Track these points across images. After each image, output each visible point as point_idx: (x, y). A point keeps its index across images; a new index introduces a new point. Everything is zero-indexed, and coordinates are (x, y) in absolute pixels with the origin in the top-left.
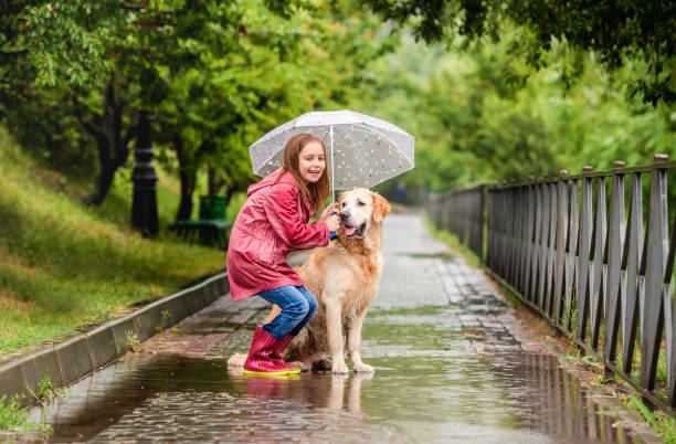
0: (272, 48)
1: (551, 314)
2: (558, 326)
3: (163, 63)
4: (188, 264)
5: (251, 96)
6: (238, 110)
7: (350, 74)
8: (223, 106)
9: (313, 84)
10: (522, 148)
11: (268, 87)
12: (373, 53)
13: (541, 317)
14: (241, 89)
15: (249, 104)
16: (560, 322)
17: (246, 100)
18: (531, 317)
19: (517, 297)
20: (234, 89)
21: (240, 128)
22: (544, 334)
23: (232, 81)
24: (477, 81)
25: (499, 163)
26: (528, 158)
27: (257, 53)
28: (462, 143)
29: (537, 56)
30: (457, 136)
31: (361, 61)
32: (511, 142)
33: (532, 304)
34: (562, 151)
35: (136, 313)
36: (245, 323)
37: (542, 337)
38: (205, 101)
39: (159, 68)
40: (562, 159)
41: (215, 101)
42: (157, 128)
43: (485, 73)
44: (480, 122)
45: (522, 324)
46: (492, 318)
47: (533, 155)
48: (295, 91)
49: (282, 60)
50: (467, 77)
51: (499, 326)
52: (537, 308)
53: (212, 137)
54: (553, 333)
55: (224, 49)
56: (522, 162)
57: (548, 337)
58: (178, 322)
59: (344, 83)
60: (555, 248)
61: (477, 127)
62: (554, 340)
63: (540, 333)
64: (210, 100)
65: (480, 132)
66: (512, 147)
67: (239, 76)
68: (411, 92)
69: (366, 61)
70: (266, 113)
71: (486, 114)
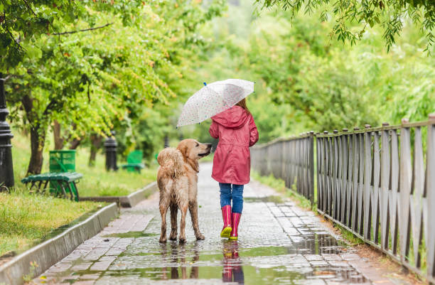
0: (115, 13)
1: (395, 252)
2: (405, 263)
3: (17, 28)
4: (45, 214)
5: (96, 57)
6: (84, 71)
7: (182, 37)
8: (70, 67)
9: (150, 46)
10: (337, 100)
11: (111, 49)
12: (202, 17)
13: (384, 255)
14: (86, 51)
15: (94, 65)
16: (406, 260)
17: (90, 61)
18: (373, 255)
19: (355, 237)
20: (80, 52)
21: (86, 87)
22: (391, 272)
23: (79, 44)
24: (293, 40)
25: (317, 114)
26: (343, 109)
27: (101, 18)
28: (281, 97)
29: (370, 14)
30: (276, 91)
31: (191, 24)
32: (327, 95)
33: (372, 242)
34: (373, 102)
35: (6, 265)
36: (108, 270)
37: (389, 275)
38: (53, 63)
39: (14, 32)
40: (373, 109)
41: (62, 63)
42: (9, 89)
43: (300, 33)
44: (299, 77)
45: (367, 262)
46: (337, 257)
47: (347, 106)
48: (135, 52)
49: (125, 24)
50: (284, 37)
51: (344, 264)
52: (379, 246)
53: (60, 97)
54: (400, 270)
55: (75, 14)
56: (337, 113)
57: (395, 274)
58: (43, 272)
59: (176, 44)
60: (399, 191)
61: (296, 81)
62: (401, 277)
63: (386, 271)
64: (58, 62)
65: (297, 87)
66: (328, 99)
67: (84, 39)
68: (233, 51)
69: (196, 24)
70: (110, 73)
71: (304, 71)
